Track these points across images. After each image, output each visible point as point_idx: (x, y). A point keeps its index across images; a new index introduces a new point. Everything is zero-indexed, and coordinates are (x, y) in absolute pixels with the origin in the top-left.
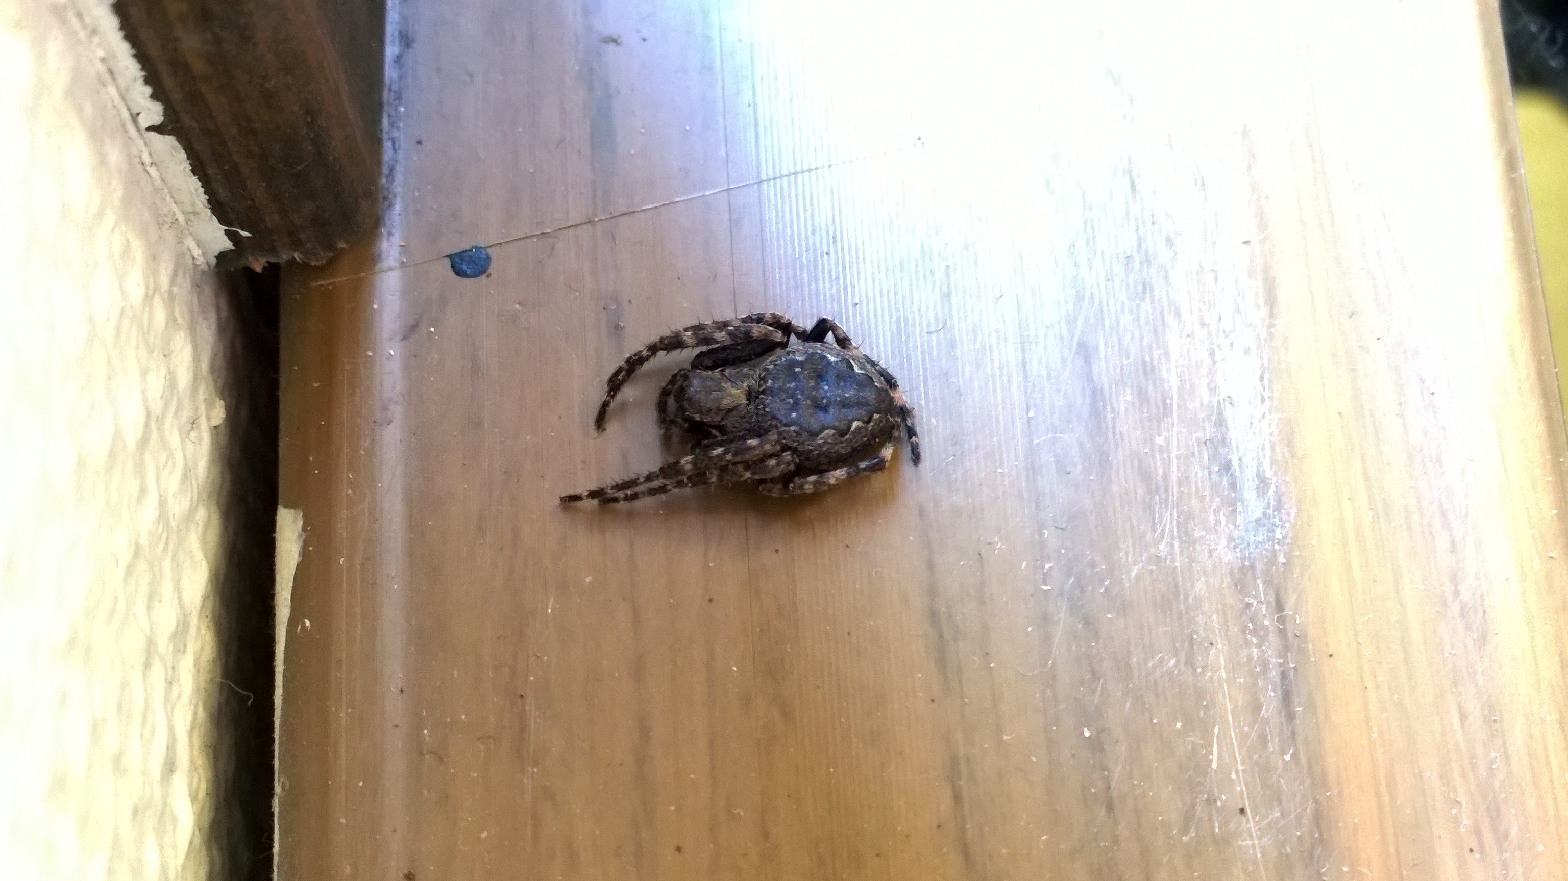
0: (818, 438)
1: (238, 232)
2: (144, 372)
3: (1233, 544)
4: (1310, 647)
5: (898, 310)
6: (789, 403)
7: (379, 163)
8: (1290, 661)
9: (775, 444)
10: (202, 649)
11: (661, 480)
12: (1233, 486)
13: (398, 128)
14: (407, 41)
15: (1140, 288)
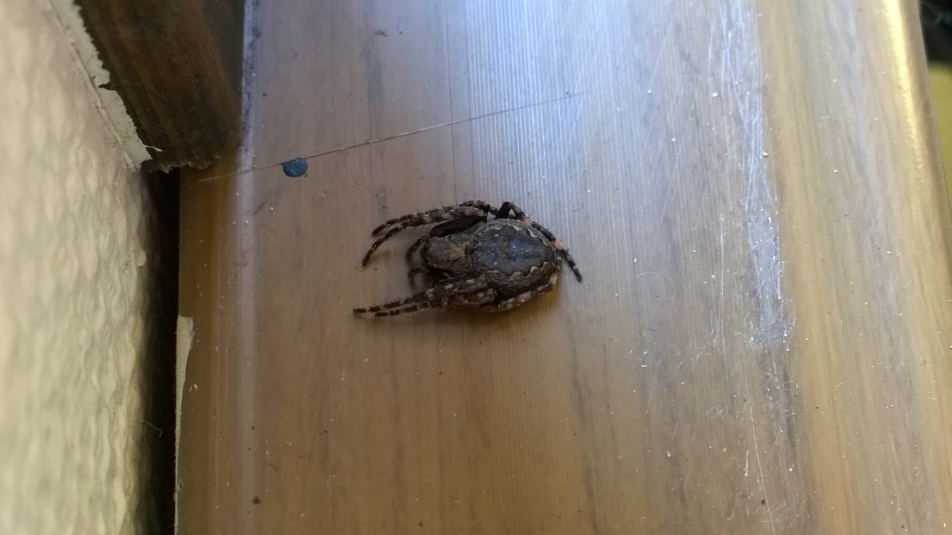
0: (511, 277)
1: (154, 149)
2: (97, 234)
3: (758, 340)
4: (805, 402)
5: (555, 198)
6: (492, 256)
7: (239, 107)
8: (792, 412)
9: (484, 283)
10: (132, 402)
11: (414, 303)
12: (758, 305)
13: (252, 86)
14: (257, 33)
15: (701, 183)
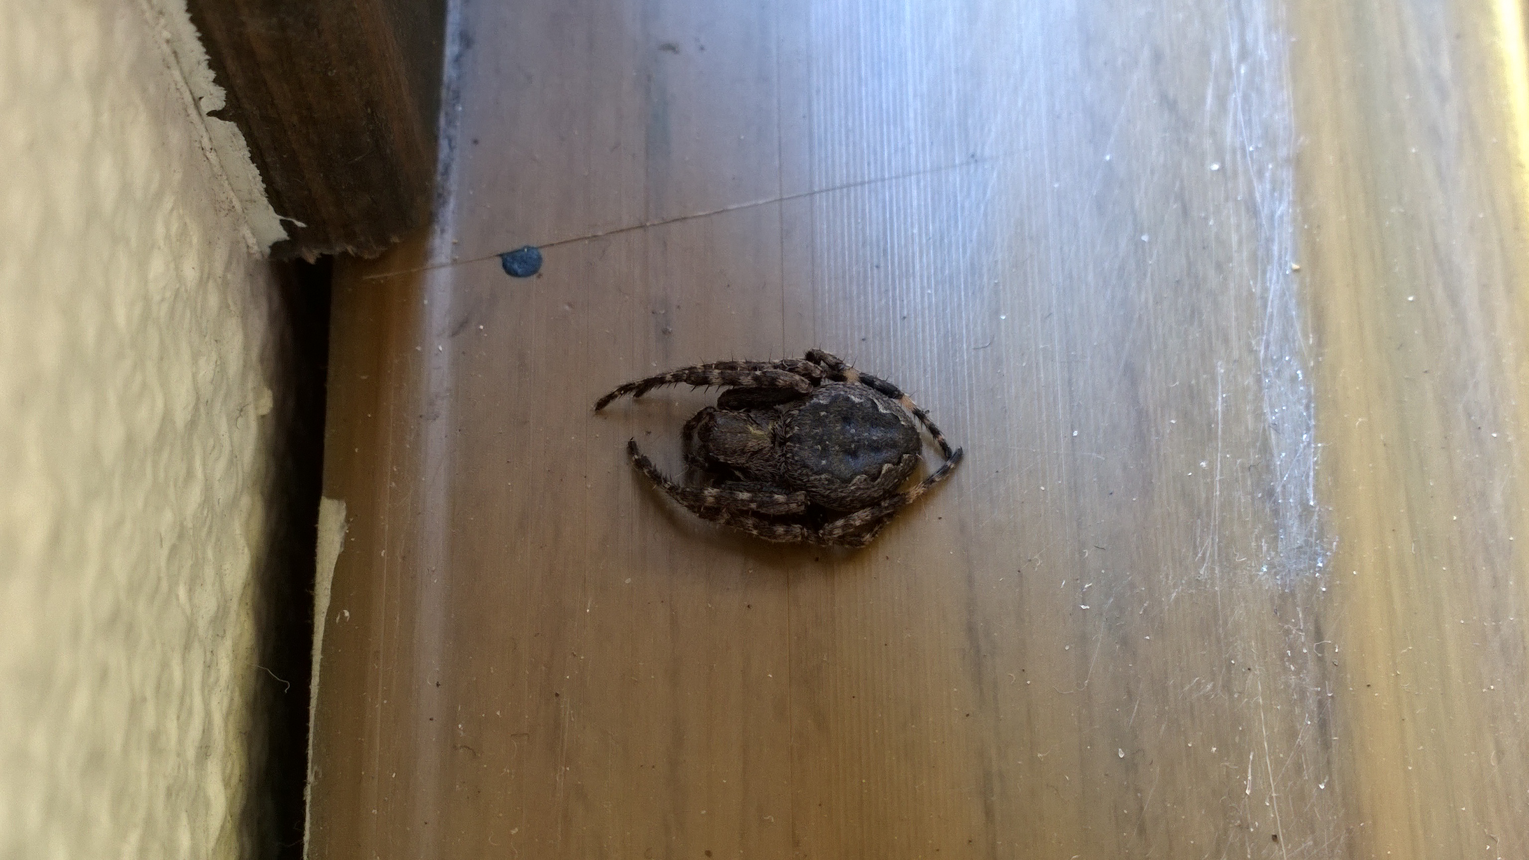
0: (850, 485)
1: (293, 222)
2: (195, 357)
3: (1274, 571)
4: (1349, 676)
5: (946, 326)
6: (818, 449)
7: (435, 160)
8: (1328, 692)
10: (241, 635)
12: (1276, 512)
13: (455, 127)
14: (466, 40)
15: (1189, 311)
